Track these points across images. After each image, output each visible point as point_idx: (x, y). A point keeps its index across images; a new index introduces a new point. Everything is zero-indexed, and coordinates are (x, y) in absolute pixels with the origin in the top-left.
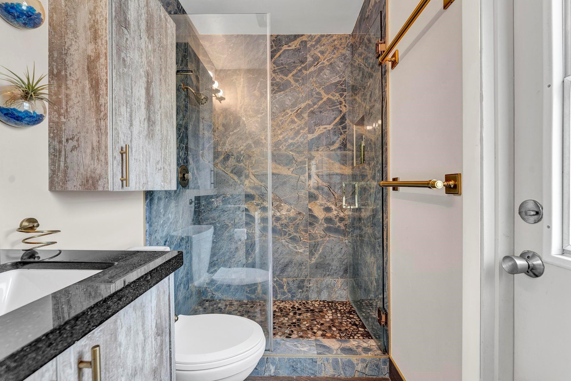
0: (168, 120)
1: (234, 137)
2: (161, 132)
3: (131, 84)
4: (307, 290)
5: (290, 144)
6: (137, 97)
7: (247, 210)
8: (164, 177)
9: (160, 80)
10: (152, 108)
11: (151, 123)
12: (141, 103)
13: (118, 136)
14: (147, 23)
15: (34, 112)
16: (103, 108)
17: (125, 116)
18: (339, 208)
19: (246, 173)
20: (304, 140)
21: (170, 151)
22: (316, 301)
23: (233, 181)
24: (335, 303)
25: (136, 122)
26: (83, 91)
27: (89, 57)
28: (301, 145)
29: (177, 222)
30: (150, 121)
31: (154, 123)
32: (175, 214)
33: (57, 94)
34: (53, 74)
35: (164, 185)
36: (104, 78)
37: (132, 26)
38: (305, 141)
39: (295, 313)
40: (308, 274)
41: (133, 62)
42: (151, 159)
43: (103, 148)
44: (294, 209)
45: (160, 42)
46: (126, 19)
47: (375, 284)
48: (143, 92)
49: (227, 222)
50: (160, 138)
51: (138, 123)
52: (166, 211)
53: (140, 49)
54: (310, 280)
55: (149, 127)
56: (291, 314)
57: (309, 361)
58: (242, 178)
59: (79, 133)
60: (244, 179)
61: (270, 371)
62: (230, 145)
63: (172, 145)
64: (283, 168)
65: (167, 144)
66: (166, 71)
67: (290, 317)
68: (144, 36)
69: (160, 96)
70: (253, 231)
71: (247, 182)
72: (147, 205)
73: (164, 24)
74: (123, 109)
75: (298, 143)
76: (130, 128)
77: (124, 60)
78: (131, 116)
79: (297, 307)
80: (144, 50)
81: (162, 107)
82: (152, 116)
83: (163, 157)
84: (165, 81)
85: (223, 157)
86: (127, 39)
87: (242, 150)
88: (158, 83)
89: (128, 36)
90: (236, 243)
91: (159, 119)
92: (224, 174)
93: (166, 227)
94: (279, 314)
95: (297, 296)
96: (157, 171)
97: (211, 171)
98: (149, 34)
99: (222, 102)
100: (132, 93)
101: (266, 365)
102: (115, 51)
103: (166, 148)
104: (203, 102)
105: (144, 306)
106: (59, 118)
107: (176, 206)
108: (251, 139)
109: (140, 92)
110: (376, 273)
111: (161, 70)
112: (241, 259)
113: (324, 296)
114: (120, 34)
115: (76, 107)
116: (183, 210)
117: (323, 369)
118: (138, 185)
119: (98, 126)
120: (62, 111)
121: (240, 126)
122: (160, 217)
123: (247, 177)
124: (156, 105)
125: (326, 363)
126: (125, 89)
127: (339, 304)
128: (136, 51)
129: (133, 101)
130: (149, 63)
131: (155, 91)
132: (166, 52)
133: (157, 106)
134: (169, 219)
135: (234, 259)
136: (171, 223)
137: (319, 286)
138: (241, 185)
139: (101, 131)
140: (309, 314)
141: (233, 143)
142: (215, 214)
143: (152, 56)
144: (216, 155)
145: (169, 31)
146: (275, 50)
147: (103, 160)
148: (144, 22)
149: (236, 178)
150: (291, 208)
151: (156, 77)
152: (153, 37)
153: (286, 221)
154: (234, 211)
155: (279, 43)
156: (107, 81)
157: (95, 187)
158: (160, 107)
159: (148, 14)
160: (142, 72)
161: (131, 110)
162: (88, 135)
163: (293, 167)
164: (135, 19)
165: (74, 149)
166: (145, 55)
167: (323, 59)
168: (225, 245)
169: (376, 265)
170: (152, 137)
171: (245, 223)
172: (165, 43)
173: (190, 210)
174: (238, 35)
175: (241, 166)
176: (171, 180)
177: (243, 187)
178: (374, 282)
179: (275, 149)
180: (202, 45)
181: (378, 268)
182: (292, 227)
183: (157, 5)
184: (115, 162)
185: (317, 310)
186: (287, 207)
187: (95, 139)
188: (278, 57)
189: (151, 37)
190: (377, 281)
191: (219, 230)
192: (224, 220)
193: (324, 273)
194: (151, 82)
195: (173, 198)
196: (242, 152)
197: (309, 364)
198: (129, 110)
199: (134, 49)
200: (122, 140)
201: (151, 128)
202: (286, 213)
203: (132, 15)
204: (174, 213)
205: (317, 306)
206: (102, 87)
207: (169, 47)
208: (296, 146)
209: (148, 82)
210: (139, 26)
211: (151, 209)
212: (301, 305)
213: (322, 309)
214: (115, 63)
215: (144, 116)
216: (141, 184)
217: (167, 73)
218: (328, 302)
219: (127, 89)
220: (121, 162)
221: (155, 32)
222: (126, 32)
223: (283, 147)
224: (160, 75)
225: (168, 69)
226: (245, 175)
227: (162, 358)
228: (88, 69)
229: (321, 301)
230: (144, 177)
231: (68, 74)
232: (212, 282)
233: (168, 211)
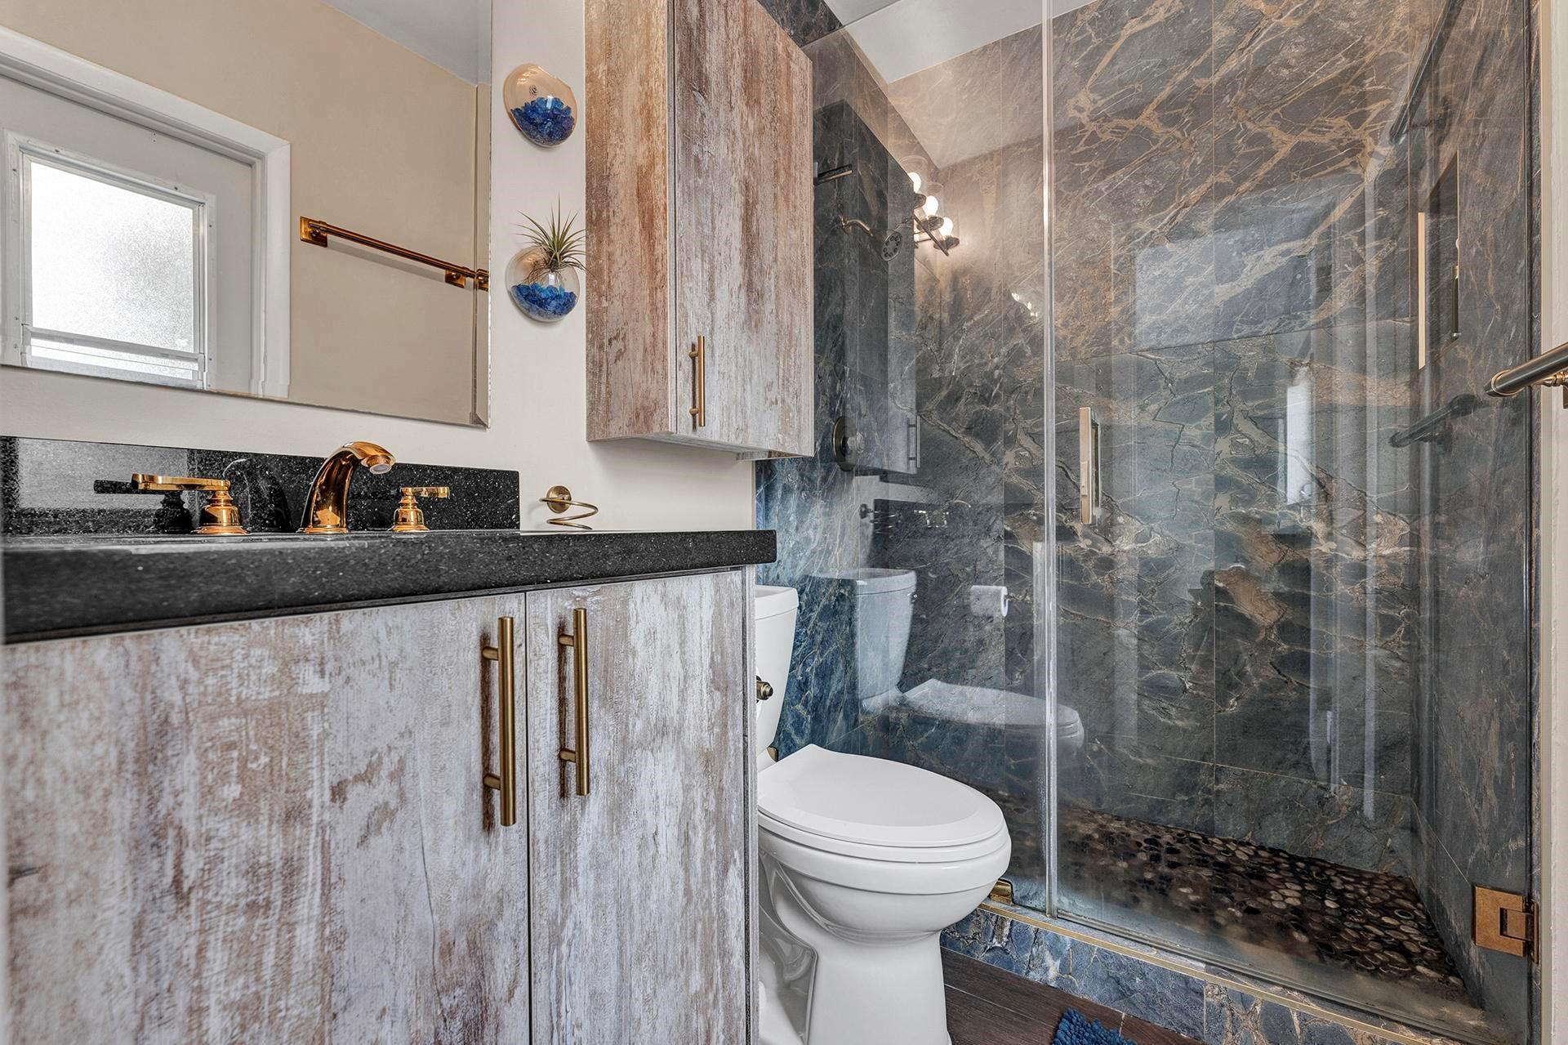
0: (793, 291)
1: (973, 334)
2: (777, 316)
3: (712, 210)
4: (1207, 802)
5: (1149, 328)
6: (724, 238)
7: (1008, 536)
8: (784, 423)
9: (775, 198)
10: (757, 262)
11: (755, 295)
12: (733, 250)
13: (686, 321)
14: (746, 71)
15: (562, 289)
16: (659, 266)
17: (700, 278)
18: (1344, 531)
19: (1006, 433)
20: (1201, 306)
21: (798, 362)
22: (1242, 844)
23: (971, 455)
24: (1323, 869)
25: (722, 294)
26: (631, 241)
27: (640, 168)
28: (1189, 326)
29: (829, 552)
30: (752, 290)
31: (761, 295)
32: (824, 533)
33: (596, 258)
34: (591, 222)
35: (784, 439)
36: (660, 204)
37: (713, 85)
38: (1203, 312)
39: (1156, 859)
40: (1210, 748)
41: (715, 164)
42: (755, 377)
43: (660, 345)
44: (1161, 534)
45: (774, 110)
46: (700, 72)
47: (1494, 801)
48: (737, 227)
49: (955, 567)
50: (774, 331)
51: (727, 294)
52: (802, 522)
53: (730, 132)
54: (1220, 770)
55: (749, 304)
56: (1143, 857)
57: (1172, 982)
58: (995, 447)
59: (626, 323)
60: (1002, 448)
61: (1046, 969)
62: (963, 357)
63: (804, 348)
64: (1123, 406)
65: (791, 346)
66: (789, 175)
67: (1135, 862)
68: (739, 103)
69: (776, 234)
70: (1028, 598)
71: (1009, 457)
72: (759, 499)
73: (783, 68)
74: (696, 265)
75: (1176, 320)
76: (709, 306)
77: (697, 160)
78: (711, 279)
79: (1168, 843)
80: (738, 134)
81: (780, 259)
82: (755, 279)
83: (781, 374)
84: (787, 199)
85: (944, 393)
86: (703, 115)
87: (997, 367)
88: (770, 205)
89: (705, 109)
90: (980, 627)
91: (773, 288)
92: (948, 438)
93: (801, 558)
94: (1100, 847)
95: (1170, 811)
96: (768, 405)
97: (910, 426)
98: (750, 96)
99: (950, 251)
100: (714, 229)
101: (1034, 950)
102: (679, 144)
103: (789, 356)
104: (890, 248)
105: (685, 608)
106: (599, 302)
107: (827, 515)
108: (1024, 331)
109: (730, 227)
110: (1497, 754)
111: (776, 173)
112: (994, 672)
113: (1278, 833)
114: (689, 106)
115: (621, 275)
116: (843, 528)
117: (1228, 1025)
118: (725, 429)
119: (653, 304)
120: (603, 288)
121: (990, 300)
122: (787, 531)
123: (1010, 442)
124: (766, 255)
125: (1238, 1009)
126: (699, 222)
127: (1339, 872)
128: (722, 138)
129: (716, 247)
130: (750, 161)
131: (762, 223)
132: (789, 131)
133: (768, 258)
134: (808, 540)
135: (973, 671)
136: (813, 552)
137: (1254, 794)
138: (994, 467)
139: (656, 311)
140: (1205, 873)
141: (972, 350)
142: (926, 546)
143: (757, 145)
144: (926, 388)
145: (796, 82)
146: (1098, 47)
147: (660, 371)
148: (739, 70)
149: (979, 447)
150: (1152, 529)
151: (766, 192)
152: (758, 102)
153: (1132, 571)
154: (974, 540)
155: (1112, 20)
156: (665, 209)
157: (648, 427)
158: (775, 260)
159: (747, 52)
160: (734, 182)
161: (712, 267)
162: (638, 325)
163: (1157, 400)
164: (719, 69)
165: (620, 355)
166: (741, 143)
167: (1277, 14)
168: (949, 631)
169: (1495, 726)
170: (756, 326)
171: (1003, 572)
172: (786, 110)
173: (863, 533)
174: (985, 48)
175: (994, 412)
176: (800, 431)
177: (998, 470)
178: (1490, 792)
179: (1096, 352)
180: (894, 111)
181: (1506, 734)
182: (1153, 591)
183: (768, 27)
184: (680, 374)
185: (1242, 869)
186: (1137, 526)
187: (648, 330)
188: (1108, 66)
189: (753, 102)
190: (1502, 790)
191: (935, 589)
192: (947, 564)
193: (1279, 754)
194: (755, 203)
195: (819, 492)
196: (997, 372)
197: (1174, 992)
198: (707, 266)
199: (718, 135)
200: (693, 330)
201: (754, 306)
202: (1134, 545)
203: (713, 61)
204: (820, 530)
205: (1245, 858)
206: (659, 222)
207: (796, 117)
208: (1169, 330)
209: (747, 202)
210: (727, 82)
211: (767, 509)
212: (1180, 841)
213: (1263, 871)
214: (679, 168)
215: (740, 281)
216: (733, 430)
217: (792, 180)
218: (1292, 859)
219: (703, 220)
220: (691, 375)
221: (763, 88)
222: (701, 99)
223: (1122, 341)
224: (775, 186)
225: (793, 171)
226: (1006, 437)
227: (726, 742)
228: (638, 195)
229: (1262, 848)
230: (739, 414)
231: (611, 214)
232: (903, 704)
233: (807, 523)
